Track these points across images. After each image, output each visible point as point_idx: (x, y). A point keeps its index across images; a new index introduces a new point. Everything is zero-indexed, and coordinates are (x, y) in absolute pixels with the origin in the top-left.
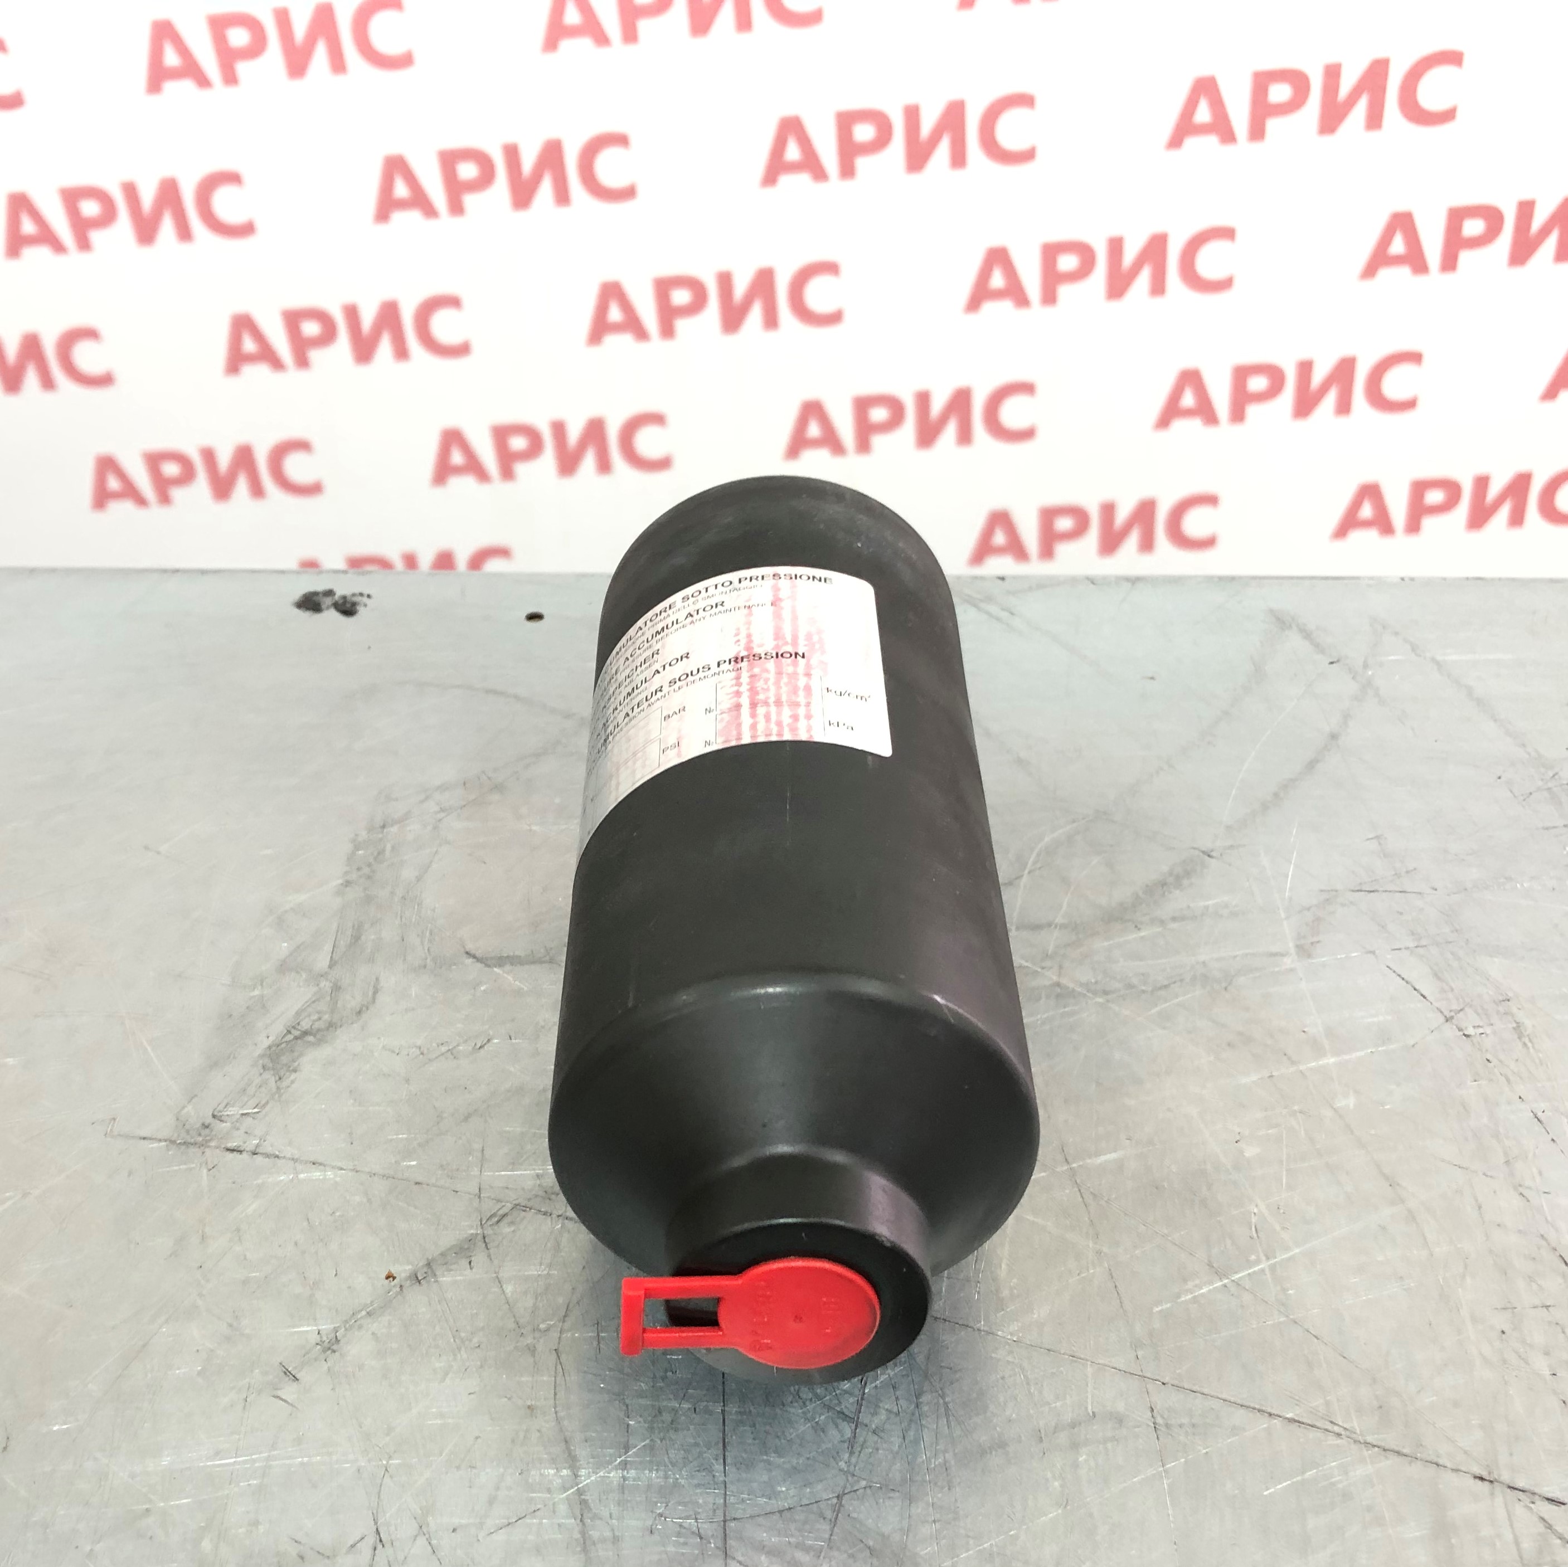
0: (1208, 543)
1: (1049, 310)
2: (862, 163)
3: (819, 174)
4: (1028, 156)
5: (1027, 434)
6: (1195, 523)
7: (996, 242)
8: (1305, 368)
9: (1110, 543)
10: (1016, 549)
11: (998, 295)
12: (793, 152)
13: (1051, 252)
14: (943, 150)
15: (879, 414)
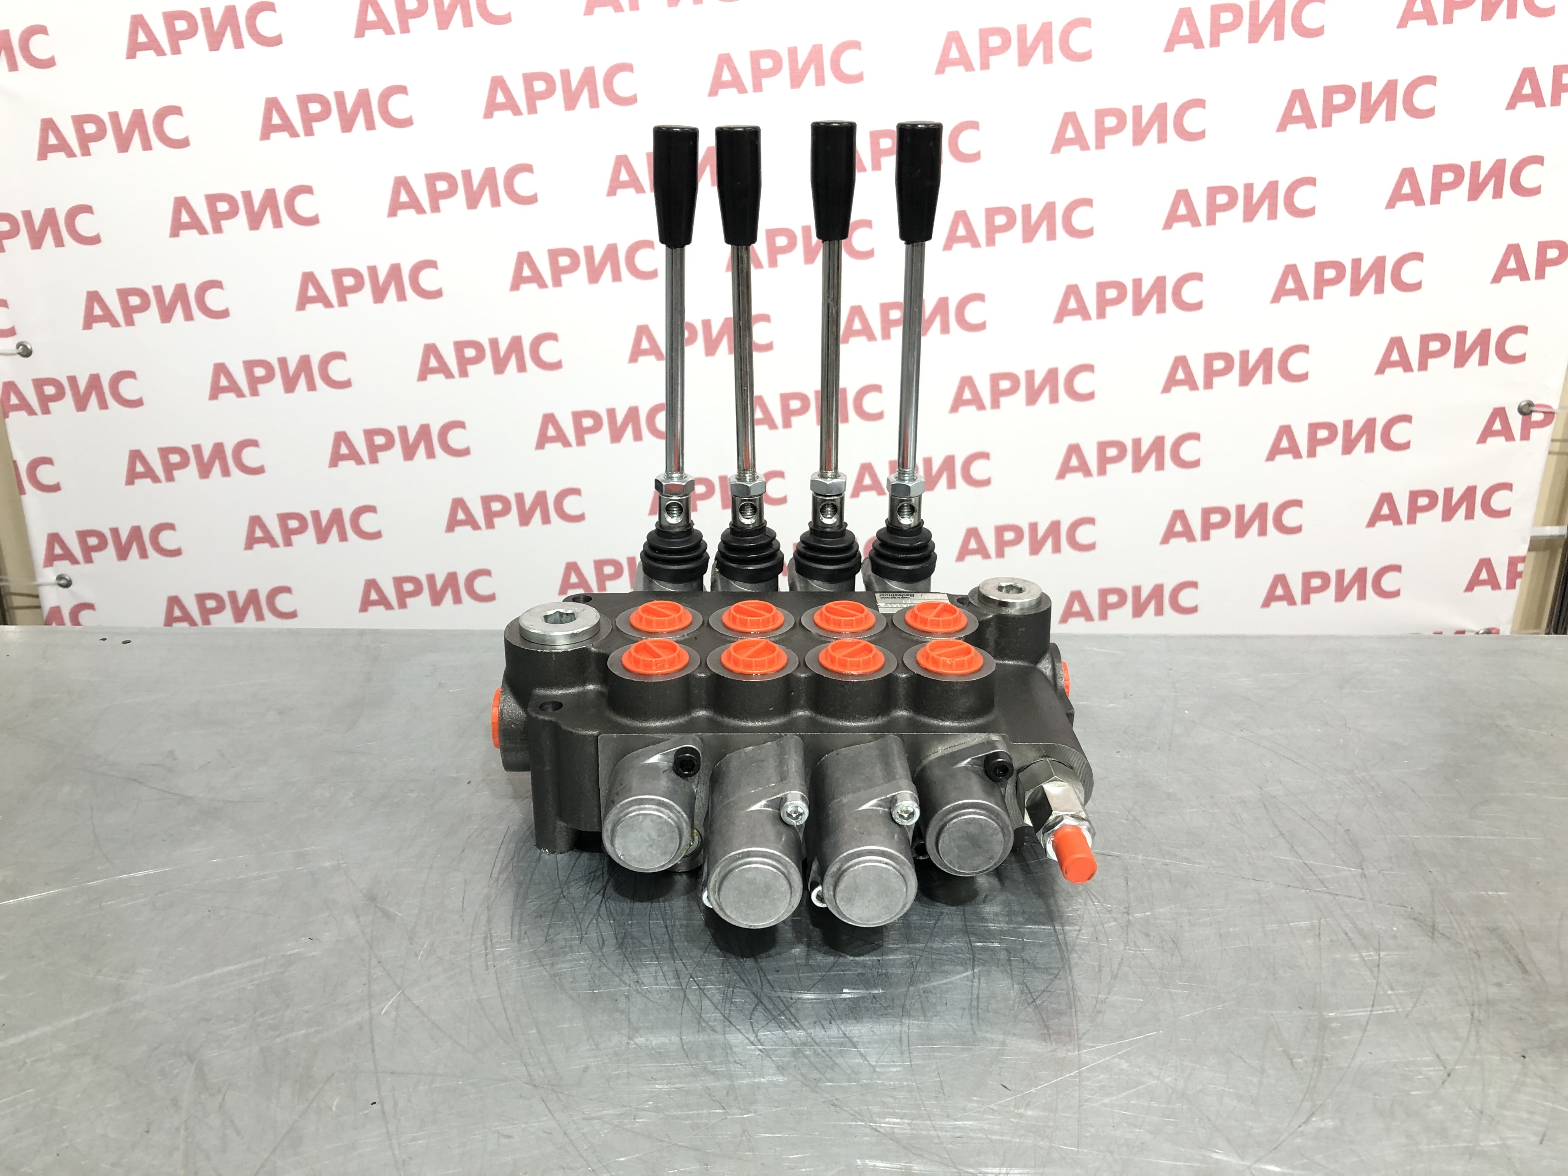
0: (1194, 610)
1: (1102, 478)
2: (1003, 400)
3: (981, 407)
4: (1091, 396)
5: (1091, 547)
6: (1186, 598)
7: (1073, 441)
8: (1241, 509)
9: (1139, 611)
10: (1086, 614)
11: (1074, 470)
12: (967, 395)
13: (1102, 446)
14: (1046, 394)
15: (1009, 536)
